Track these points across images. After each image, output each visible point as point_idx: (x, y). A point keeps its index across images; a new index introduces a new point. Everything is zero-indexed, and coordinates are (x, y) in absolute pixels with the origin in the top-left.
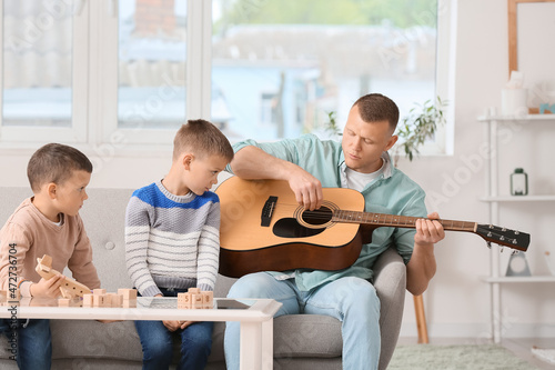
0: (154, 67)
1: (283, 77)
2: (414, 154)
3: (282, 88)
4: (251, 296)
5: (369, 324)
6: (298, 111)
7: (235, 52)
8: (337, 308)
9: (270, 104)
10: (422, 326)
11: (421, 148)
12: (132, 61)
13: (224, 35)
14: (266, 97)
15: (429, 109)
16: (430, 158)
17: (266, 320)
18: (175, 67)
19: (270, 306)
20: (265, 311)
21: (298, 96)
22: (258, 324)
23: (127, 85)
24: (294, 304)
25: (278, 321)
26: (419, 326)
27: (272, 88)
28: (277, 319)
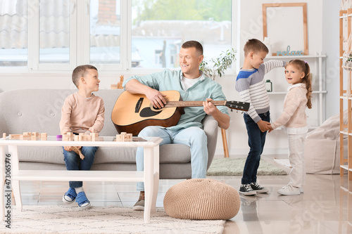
0: (107, 38)
1: (165, 42)
2: (222, 74)
3: (165, 47)
4: (149, 136)
5: (202, 148)
6: (172, 58)
7: (143, 32)
8: (188, 141)
9: (159, 55)
10: (226, 150)
11: (225, 71)
12: (97, 35)
13: (139, 25)
14: (158, 52)
15: (229, 54)
16: (229, 76)
17: (156, 146)
18: (116, 38)
19: (157, 140)
20: (154, 142)
21: (172, 51)
22: (152, 148)
23: (94, 46)
24: (169, 139)
25: (162, 147)
26: (225, 150)
27: (161, 48)
28: (161, 146)
